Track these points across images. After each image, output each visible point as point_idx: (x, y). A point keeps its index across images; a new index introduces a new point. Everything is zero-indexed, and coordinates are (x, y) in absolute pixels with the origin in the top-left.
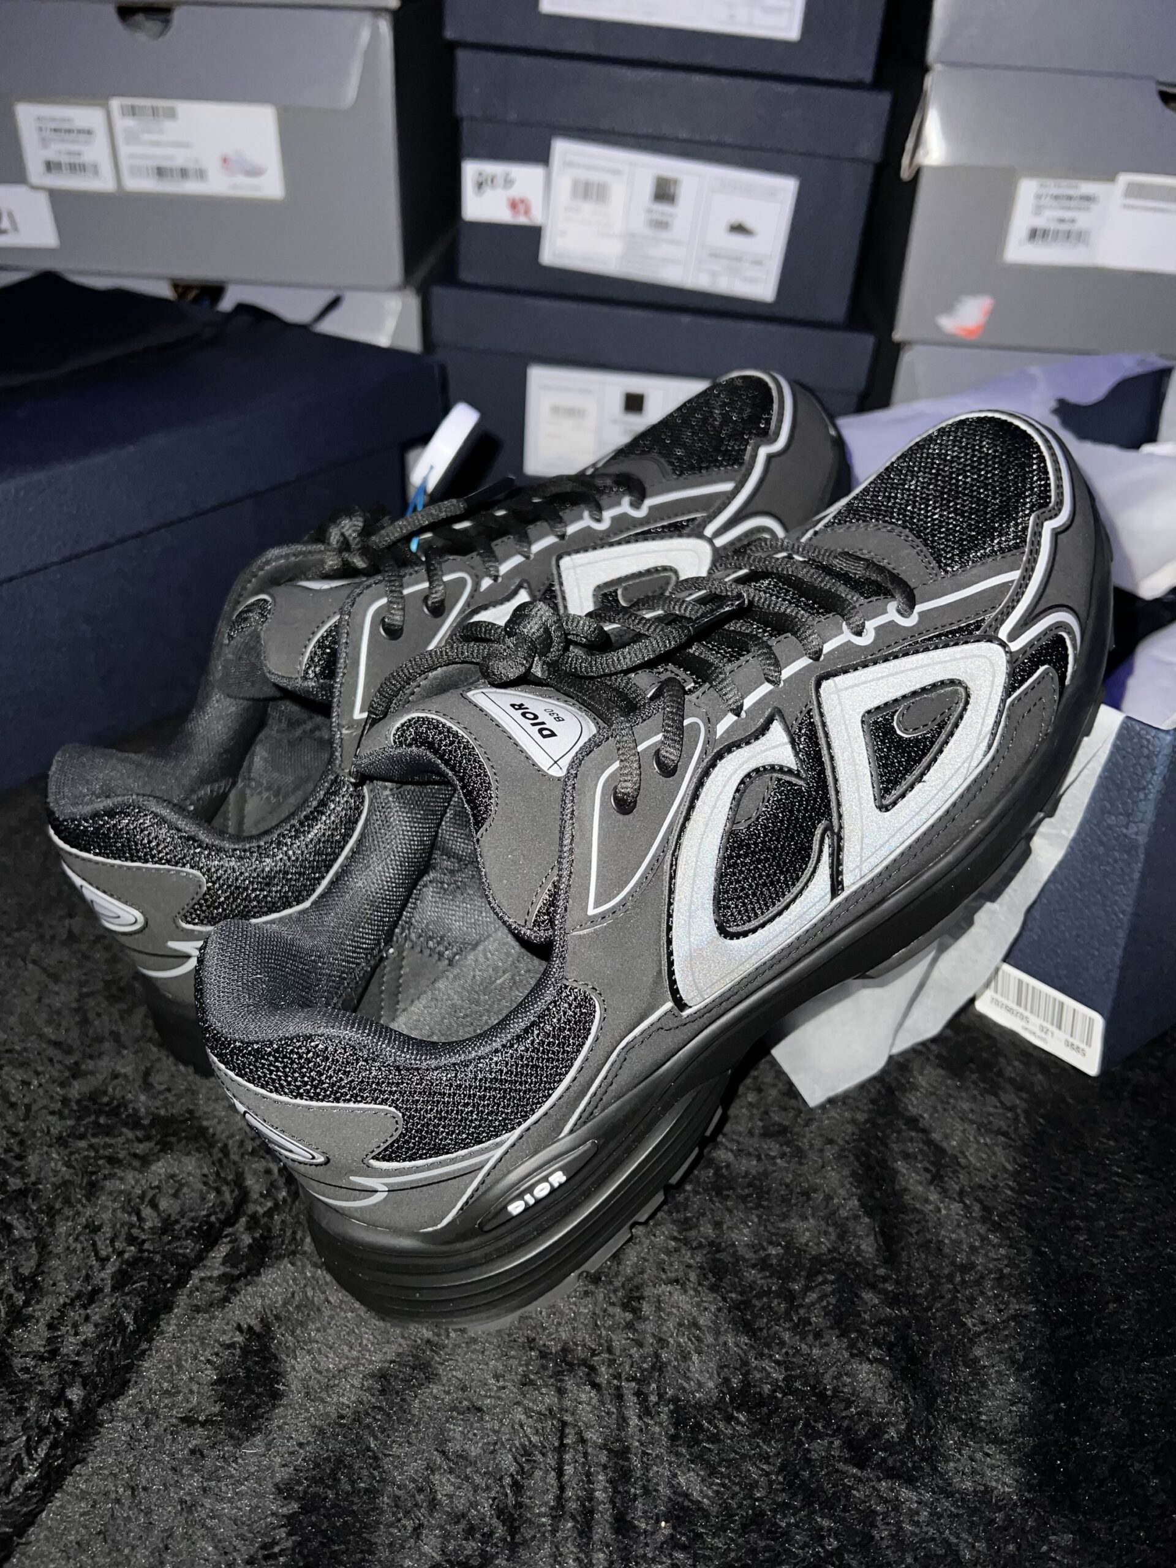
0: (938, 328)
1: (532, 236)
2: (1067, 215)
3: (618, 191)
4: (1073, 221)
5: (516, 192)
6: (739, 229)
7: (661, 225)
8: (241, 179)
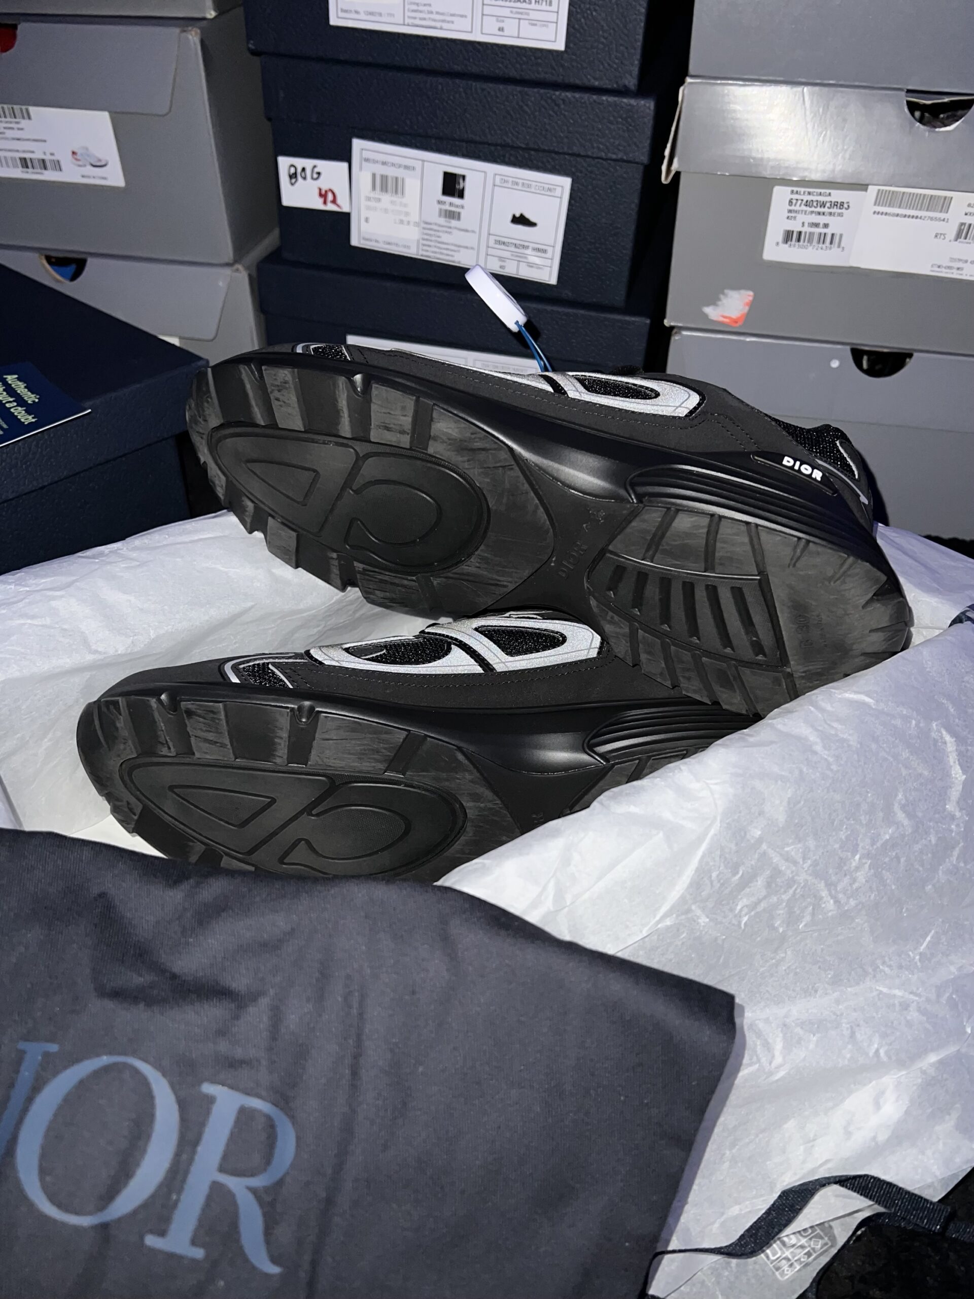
0: (706, 316)
1: (343, 220)
2: (821, 220)
3: (412, 185)
4: (826, 226)
5: (324, 183)
6: (521, 220)
7: (453, 215)
8: (90, 170)
